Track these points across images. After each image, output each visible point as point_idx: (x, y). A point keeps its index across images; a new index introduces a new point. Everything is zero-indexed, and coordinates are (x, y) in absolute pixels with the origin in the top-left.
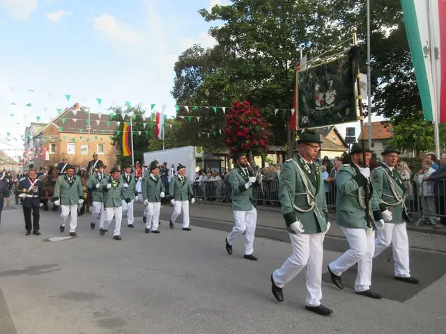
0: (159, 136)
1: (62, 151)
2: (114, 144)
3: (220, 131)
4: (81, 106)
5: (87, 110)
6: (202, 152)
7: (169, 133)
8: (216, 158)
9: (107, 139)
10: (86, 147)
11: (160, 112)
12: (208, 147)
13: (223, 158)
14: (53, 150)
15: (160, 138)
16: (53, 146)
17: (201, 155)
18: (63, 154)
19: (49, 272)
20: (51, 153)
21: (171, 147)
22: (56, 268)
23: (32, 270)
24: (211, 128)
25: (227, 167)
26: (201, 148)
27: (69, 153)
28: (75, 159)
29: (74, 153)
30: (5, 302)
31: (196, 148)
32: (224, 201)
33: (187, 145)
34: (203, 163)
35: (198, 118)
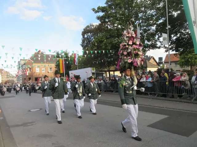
0: (76, 63)
1: (34, 71)
2: (56, 68)
3: (102, 61)
4: (41, 51)
5: (44, 53)
6: (95, 70)
7: (80, 62)
8: (101, 72)
9: (53, 65)
10: (44, 69)
11: (76, 53)
12: (97, 68)
13: (104, 72)
14: (30, 71)
15: (76, 65)
16: (30, 69)
17: (94, 71)
18: (34, 72)
19: (32, 125)
20: (29, 72)
21: (81, 68)
22: (34, 123)
23: (25, 124)
24: (98, 59)
25: (106, 76)
26: (94, 68)
27: (37, 72)
28: (39, 74)
29: (39, 72)
30: (14, 139)
31: (92, 68)
32: (105, 91)
33: (88, 67)
34: (95, 75)
35: (93, 55)
